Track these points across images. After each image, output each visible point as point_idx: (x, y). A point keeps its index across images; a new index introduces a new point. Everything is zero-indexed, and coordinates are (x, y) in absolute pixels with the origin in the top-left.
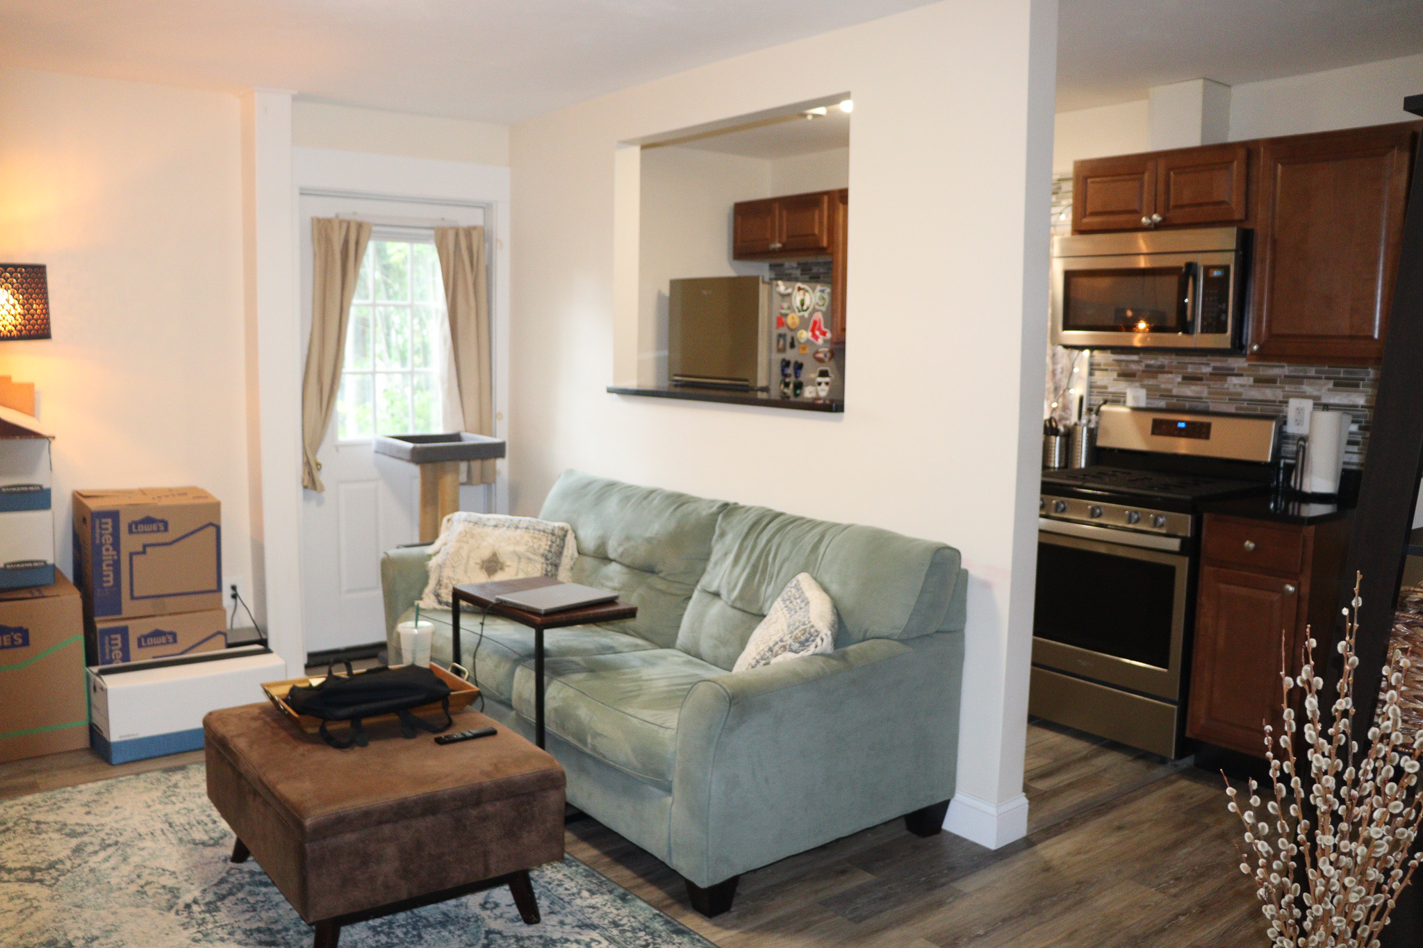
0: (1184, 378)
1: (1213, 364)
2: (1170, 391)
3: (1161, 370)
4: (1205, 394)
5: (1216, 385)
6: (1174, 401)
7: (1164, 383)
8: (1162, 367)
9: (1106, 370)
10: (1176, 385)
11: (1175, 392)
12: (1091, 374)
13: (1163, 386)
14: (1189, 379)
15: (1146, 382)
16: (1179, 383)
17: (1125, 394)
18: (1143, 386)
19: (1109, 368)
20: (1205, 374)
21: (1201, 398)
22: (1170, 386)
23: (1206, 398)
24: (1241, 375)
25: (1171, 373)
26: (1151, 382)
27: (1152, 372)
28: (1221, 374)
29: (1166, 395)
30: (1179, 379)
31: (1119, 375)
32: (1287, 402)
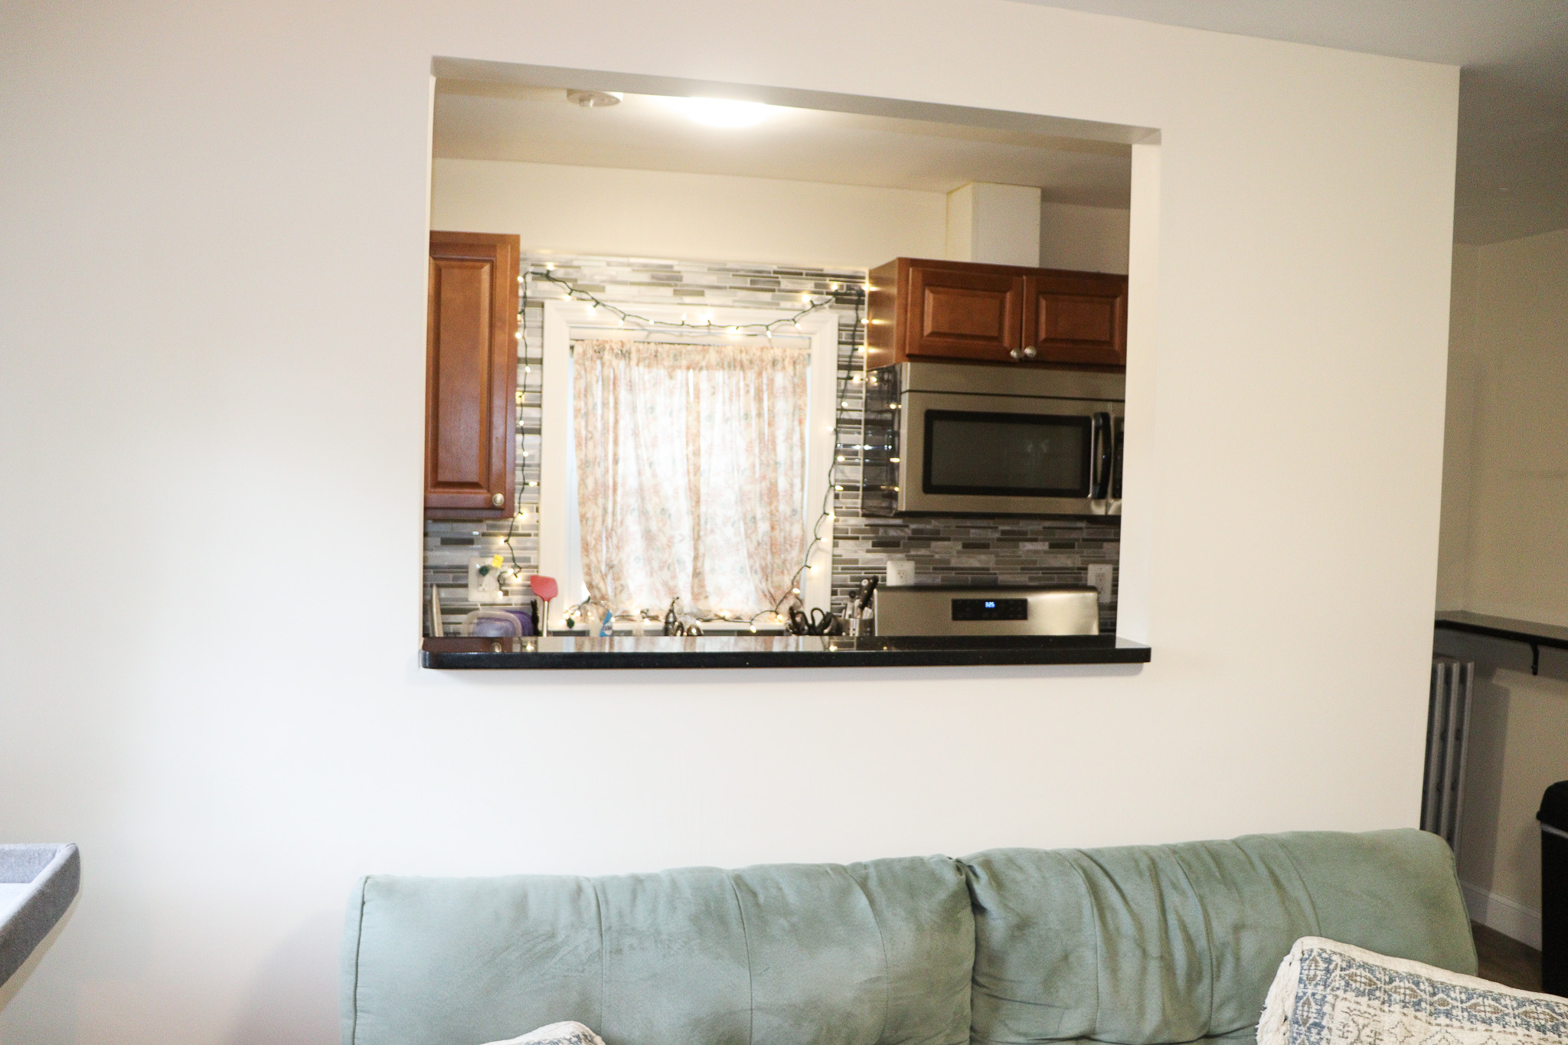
0: (966, 546)
1: (1001, 528)
2: (948, 562)
3: (936, 536)
4: (991, 565)
5: (1005, 552)
6: (953, 574)
7: (937, 553)
8: (937, 532)
9: (857, 538)
10: (955, 554)
11: (954, 563)
12: (835, 545)
13: (937, 556)
14: (970, 546)
15: (913, 553)
16: (958, 552)
17: (885, 569)
18: (909, 558)
19: (860, 536)
20: (993, 539)
21: (988, 569)
22: (946, 556)
23: (993, 569)
24: (1035, 540)
25: (948, 539)
26: (922, 552)
27: (921, 539)
28: (1013, 538)
29: (943, 567)
30: (960, 547)
31: (874, 545)
32: (1086, 569)
